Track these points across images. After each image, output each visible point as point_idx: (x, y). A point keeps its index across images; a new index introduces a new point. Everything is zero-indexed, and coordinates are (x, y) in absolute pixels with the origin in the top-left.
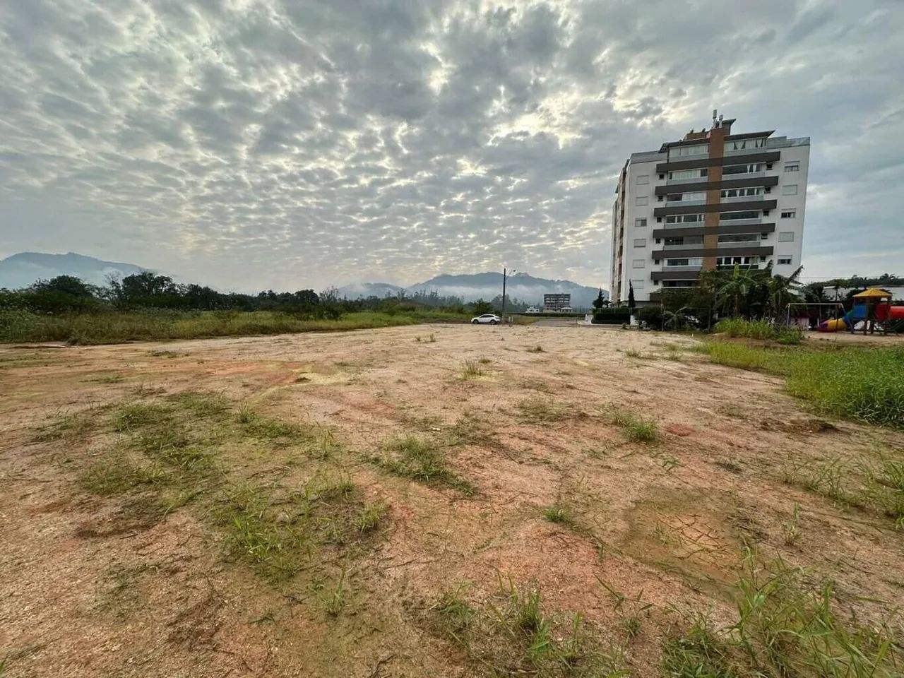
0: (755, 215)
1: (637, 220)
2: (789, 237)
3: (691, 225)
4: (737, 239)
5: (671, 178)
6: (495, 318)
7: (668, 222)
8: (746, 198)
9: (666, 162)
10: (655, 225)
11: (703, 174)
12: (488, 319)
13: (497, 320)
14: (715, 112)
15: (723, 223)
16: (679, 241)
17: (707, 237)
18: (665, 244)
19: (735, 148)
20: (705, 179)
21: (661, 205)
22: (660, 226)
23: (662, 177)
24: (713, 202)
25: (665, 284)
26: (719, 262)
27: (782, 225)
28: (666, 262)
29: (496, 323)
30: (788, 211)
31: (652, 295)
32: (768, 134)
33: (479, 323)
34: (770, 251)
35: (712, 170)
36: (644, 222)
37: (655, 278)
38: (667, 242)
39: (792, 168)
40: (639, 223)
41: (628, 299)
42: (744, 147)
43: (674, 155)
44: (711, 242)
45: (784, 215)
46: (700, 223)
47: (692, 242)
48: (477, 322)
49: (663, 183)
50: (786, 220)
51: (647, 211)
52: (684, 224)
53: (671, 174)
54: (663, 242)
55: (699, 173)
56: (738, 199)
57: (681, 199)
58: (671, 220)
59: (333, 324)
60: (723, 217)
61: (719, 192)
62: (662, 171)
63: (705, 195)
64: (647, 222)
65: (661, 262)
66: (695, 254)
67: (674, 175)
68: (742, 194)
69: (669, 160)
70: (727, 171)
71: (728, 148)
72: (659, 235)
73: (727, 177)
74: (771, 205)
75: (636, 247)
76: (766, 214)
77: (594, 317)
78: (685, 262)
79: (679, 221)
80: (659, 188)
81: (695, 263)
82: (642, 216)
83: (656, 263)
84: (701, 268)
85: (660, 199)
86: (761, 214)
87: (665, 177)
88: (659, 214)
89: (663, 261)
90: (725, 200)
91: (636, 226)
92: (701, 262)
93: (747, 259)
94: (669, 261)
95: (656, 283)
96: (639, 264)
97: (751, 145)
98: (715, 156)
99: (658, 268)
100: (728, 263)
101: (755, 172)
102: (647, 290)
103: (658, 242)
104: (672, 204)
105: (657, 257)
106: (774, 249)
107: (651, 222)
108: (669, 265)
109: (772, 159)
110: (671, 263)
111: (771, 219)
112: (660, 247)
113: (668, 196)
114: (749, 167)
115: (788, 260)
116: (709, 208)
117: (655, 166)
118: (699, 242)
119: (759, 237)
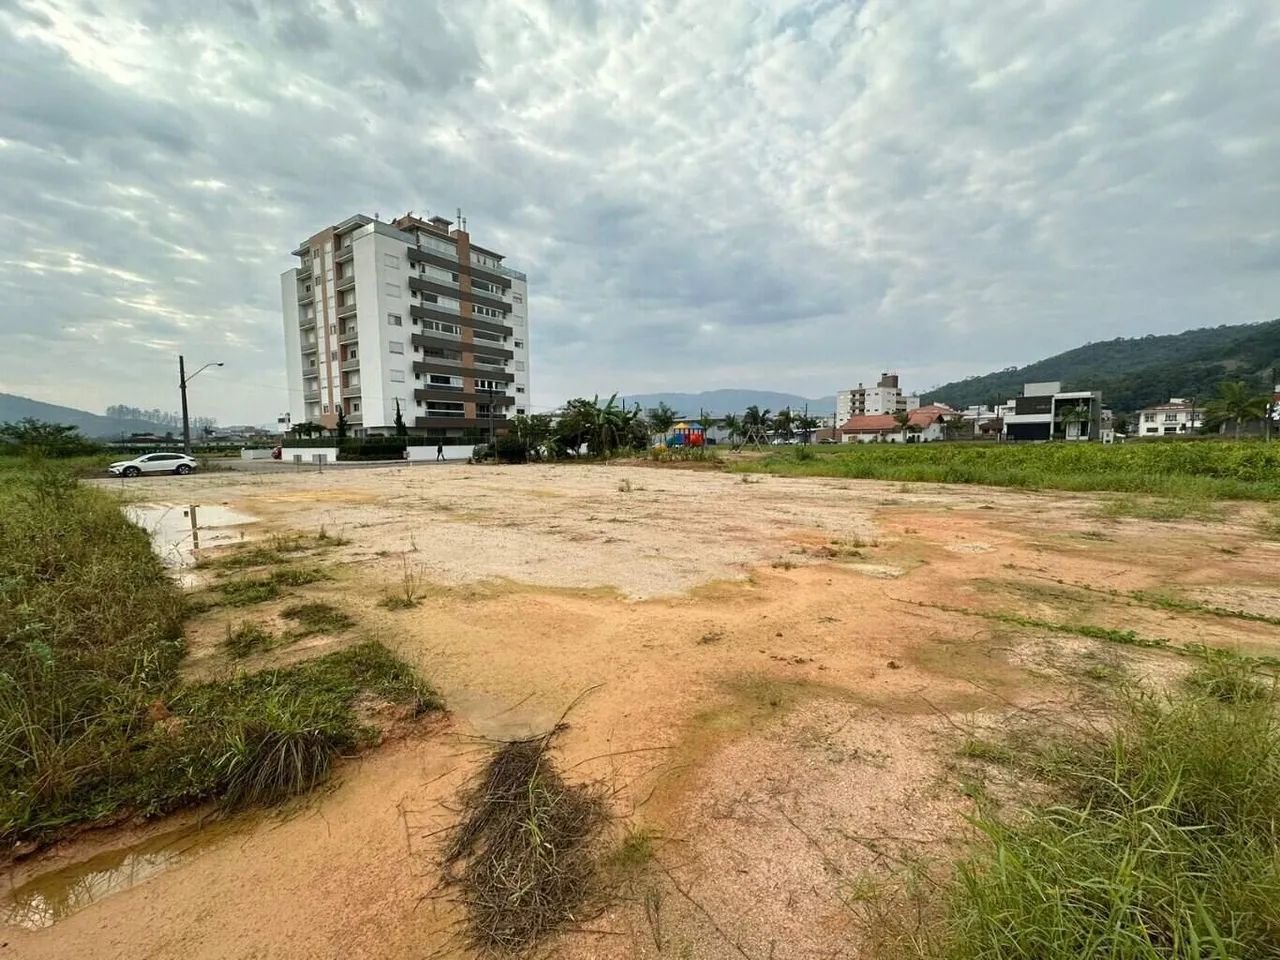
0: (496, 339)
1: (390, 315)
2: (523, 367)
3: (447, 336)
4: (486, 361)
5: (424, 271)
7: (425, 327)
8: (492, 320)
9: (416, 248)
10: (411, 328)
11: (455, 278)
14: (458, 211)
15: (477, 341)
16: (437, 353)
17: (464, 354)
18: (425, 355)
19: (479, 261)
20: (456, 285)
21: (417, 302)
22: (418, 329)
23: (413, 266)
24: (466, 315)
25: (430, 405)
26: (477, 385)
27: (517, 354)
28: (429, 377)
30: (519, 341)
31: (418, 419)
32: (500, 258)
34: (510, 378)
35: (463, 277)
36: (398, 321)
37: (419, 397)
38: (426, 353)
39: (518, 299)
40: (393, 320)
41: (396, 424)
42: (484, 264)
43: (426, 244)
44: (467, 361)
45: (518, 345)
46: (456, 337)
47: (452, 357)
49: (416, 273)
50: (520, 349)
51: (401, 308)
52: (440, 334)
53: (423, 265)
54: (421, 351)
55: (451, 275)
56: (489, 319)
57: (436, 302)
58: (427, 325)
60: (476, 335)
61: (469, 305)
62: (414, 258)
63: (458, 304)
64: (403, 321)
65: (422, 377)
66: (455, 371)
67: (427, 269)
68: (487, 314)
69: (419, 247)
70: (474, 284)
71: (473, 257)
72: (417, 342)
73: (476, 291)
74: (508, 332)
75: (392, 352)
76: (505, 339)
77: (341, 451)
78: (447, 380)
79: (437, 328)
80: (412, 281)
81: (456, 382)
82: (397, 312)
83: (417, 377)
84: (462, 389)
85: (414, 294)
86: (502, 339)
87: (417, 266)
88: (416, 314)
89: (425, 376)
90: (476, 315)
91: (389, 323)
92: (461, 382)
93: (497, 384)
94: (432, 377)
95: (419, 404)
96: (399, 376)
97: (490, 263)
98: (463, 263)
99: (420, 385)
100: (483, 386)
101: (495, 294)
102: (412, 413)
103: (416, 350)
104: (428, 305)
105: (418, 370)
106: (515, 377)
107: (407, 321)
108: (432, 381)
109: (506, 285)
110: (433, 379)
111: (509, 346)
112: (419, 357)
113: (422, 294)
114: (490, 286)
115: (523, 390)
116: (463, 321)
117: (406, 249)
118: (456, 359)
119: (502, 363)
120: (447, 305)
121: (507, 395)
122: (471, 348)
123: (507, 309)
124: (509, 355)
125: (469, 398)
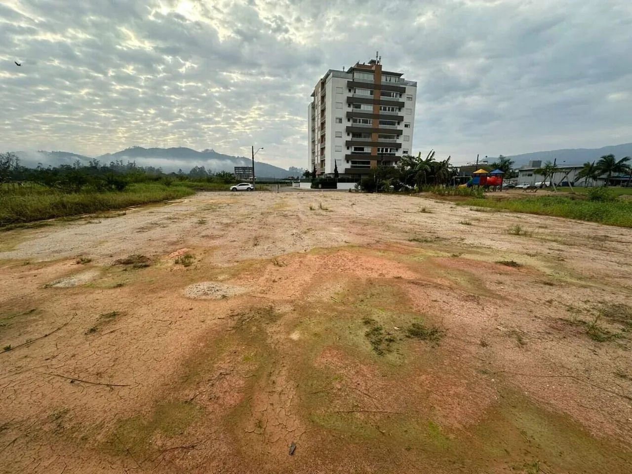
0: (393, 124)
1: (337, 119)
2: (408, 139)
3: (365, 125)
4: (386, 137)
5: (355, 92)
6: (250, 186)
7: (354, 122)
8: (390, 113)
9: (352, 80)
11: (372, 93)
12: (245, 187)
13: (252, 188)
14: (377, 52)
15: (381, 126)
16: (359, 135)
17: (373, 134)
18: (353, 137)
19: (386, 80)
20: (372, 97)
21: (350, 110)
22: (349, 124)
23: (350, 91)
24: (376, 113)
25: (353, 162)
26: (379, 151)
27: (406, 131)
28: (353, 148)
29: (252, 190)
30: (408, 124)
31: (346, 170)
32: (401, 75)
34: (399, 146)
35: (377, 92)
36: (340, 121)
37: (348, 158)
39: (409, 98)
40: (338, 120)
41: (334, 172)
42: (390, 81)
43: (359, 77)
44: (375, 138)
45: (406, 126)
46: (369, 125)
47: (365, 137)
48: (235, 190)
49: (350, 95)
50: (407, 129)
51: (342, 115)
52: (361, 125)
53: (355, 89)
54: (351, 135)
55: (369, 92)
56: (387, 113)
57: (360, 108)
58: (355, 121)
60: (381, 123)
61: (379, 107)
62: (351, 86)
63: (372, 107)
64: (343, 120)
65: (350, 149)
66: (367, 144)
67: (357, 90)
68: (389, 110)
69: (353, 79)
70: (383, 94)
71: (383, 79)
72: (349, 130)
73: (383, 98)
74: (401, 119)
75: (336, 137)
76: (399, 124)
77: (313, 184)
78: (363, 149)
79: (360, 122)
80: (348, 98)
81: (367, 150)
82: (340, 116)
83: (348, 148)
84: (370, 153)
85: (349, 106)
86: (397, 124)
87: (352, 91)
88: (349, 116)
89: (352, 147)
90: (382, 112)
91: (336, 123)
92: (370, 149)
93: (391, 149)
94: (355, 148)
95: (348, 162)
96: (338, 148)
97: (393, 80)
98: (377, 83)
99: (349, 152)
100: (382, 151)
101: (395, 98)
102: (344, 166)
103: (348, 135)
104: (357, 110)
105: (348, 145)
106: (402, 145)
107: (345, 121)
108: (354, 150)
109: (402, 91)
110: (355, 149)
111: (401, 127)
112: (349, 138)
113: (353, 105)
114: (392, 94)
115: (407, 152)
116: (374, 116)
117: (347, 82)
118: (369, 137)
119: (396, 137)
120: (367, 108)
121: (396, 155)
122: (376, 130)
123: (401, 106)
124: (400, 133)
125: (373, 158)
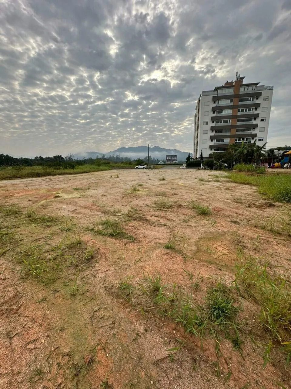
0: (250, 120)
2: (264, 130)
3: (226, 124)
4: (244, 130)
5: (218, 103)
6: (145, 166)
7: (217, 123)
8: (248, 113)
9: (216, 95)
10: (212, 124)
11: (231, 101)
12: (142, 167)
13: (146, 167)
14: (237, 72)
15: (238, 123)
16: (221, 131)
17: (231, 129)
19: (244, 90)
20: (232, 104)
21: (214, 115)
22: (213, 125)
23: (214, 102)
24: (235, 114)
25: (215, 150)
26: (236, 140)
27: (261, 124)
28: (215, 140)
29: (146, 168)
30: (263, 118)
31: (210, 155)
32: (257, 84)
33: (138, 169)
34: (255, 135)
35: (236, 100)
36: (207, 123)
37: (211, 147)
38: (216, 132)
39: (266, 99)
40: (205, 123)
41: (200, 157)
42: (248, 90)
43: (220, 92)
44: (233, 132)
45: (262, 120)
46: (229, 124)
47: (226, 132)
48: (137, 168)
49: (215, 105)
50: (263, 122)
51: (208, 118)
52: (223, 124)
53: (218, 101)
54: (214, 132)
55: (230, 101)
56: (244, 113)
57: (222, 113)
58: (218, 122)
59: (72, 171)
60: (238, 121)
61: (237, 110)
62: (215, 100)
63: (232, 111)
64: (208, 123)
65: (213, 141)
66: (227, 137)
67: (220, 102)
68: (246, 111)
70: (241, 101)
71: (242, 90)
72: (213, 129)
73: (241, 103)
74: (257, 116)
75: (203, 134)
76: (255, 119)
77: (187, 165)
78: (223, 141)
79: (221, 122)
80: (213, 108)
81: (227, 141)
82: (206, 120)
84: (229, 143)
85: (214, 113)
86: (253, 120)
87: (216, 102)
88: (213, 120)
90: (240, 113)
91: (204, 125)
92: (229, 140)
93: (247, 139)
94: (217, 140)
95: (211, 150)
96: (205, 141)
97: (250, 89)
98: (236, 94)
99: (212, 143)
100: (239, 140)
101: (251, 101)
102: (208, 153)
103: (212, 132)
104: (219, 115)
105: (212, 138)
106: (258, 134)
107: (210, 123)
108: (217, 142)
109: (258, 95)
111: (257, 122)
112: (213, 134)
113: (217, 111)
114: (249, 99)
115: (263, 139)
116: (233, 117)
117: (212, 97)
118: (229, 132)
119: (252, 130)
120: (227, 112)
121: (252, 142)
122: (234, 126)
123: (257, 106)
124: (255, 126)
